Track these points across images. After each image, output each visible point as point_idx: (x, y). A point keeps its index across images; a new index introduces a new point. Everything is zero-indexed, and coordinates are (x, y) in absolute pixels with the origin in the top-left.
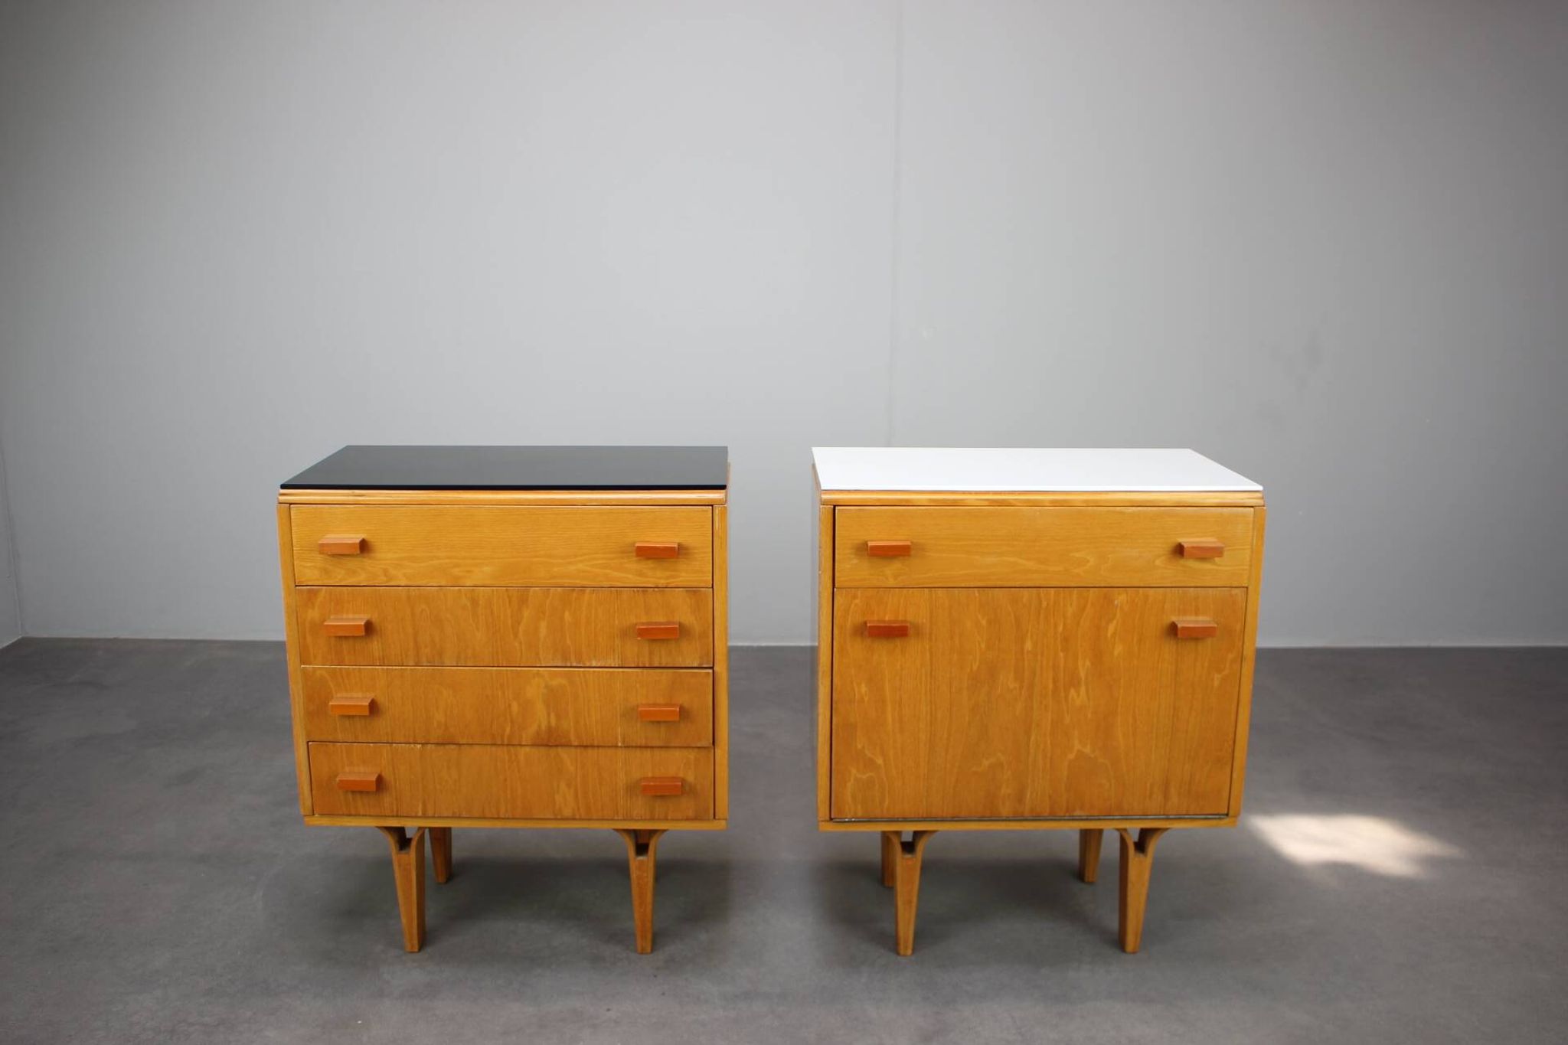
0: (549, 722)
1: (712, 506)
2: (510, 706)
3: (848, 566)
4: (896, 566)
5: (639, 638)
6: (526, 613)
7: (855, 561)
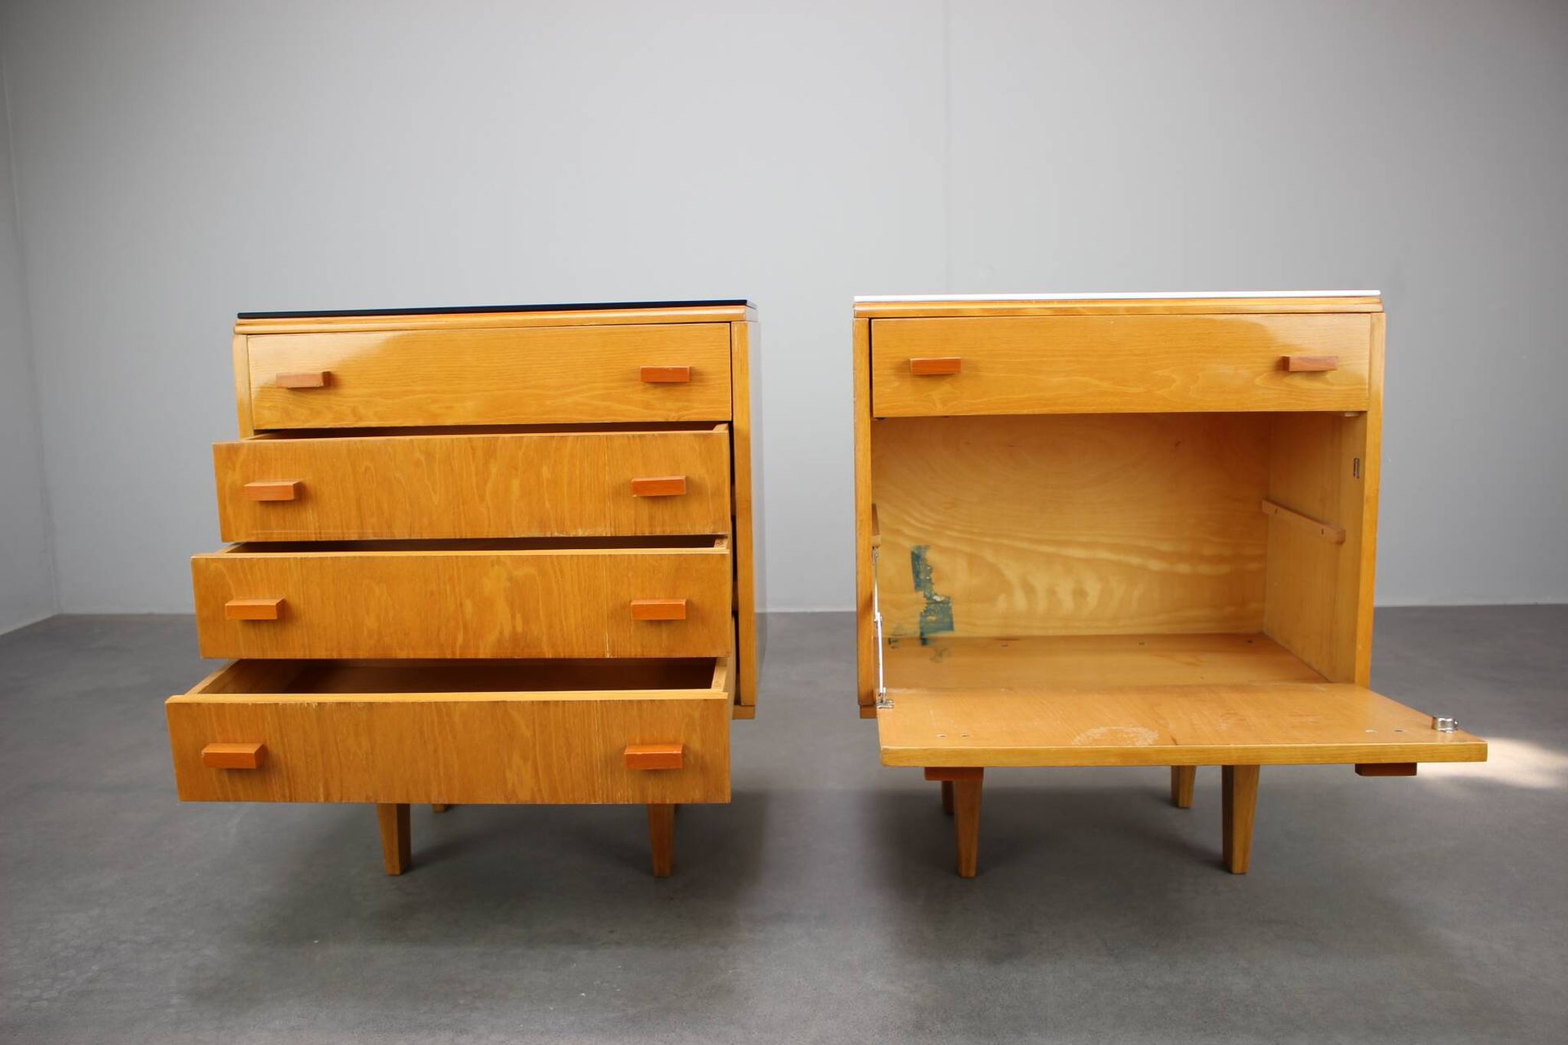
0: (514, 627)
1: (730, 322)
2: (461, 605)
3: (888, 390)
4: (944, 388)
5: (635, 496)
6: (494, 469)
7: (896, 384)
